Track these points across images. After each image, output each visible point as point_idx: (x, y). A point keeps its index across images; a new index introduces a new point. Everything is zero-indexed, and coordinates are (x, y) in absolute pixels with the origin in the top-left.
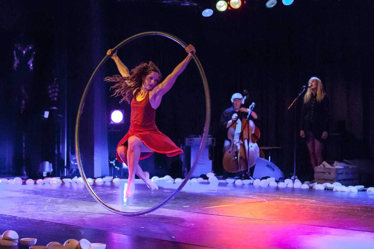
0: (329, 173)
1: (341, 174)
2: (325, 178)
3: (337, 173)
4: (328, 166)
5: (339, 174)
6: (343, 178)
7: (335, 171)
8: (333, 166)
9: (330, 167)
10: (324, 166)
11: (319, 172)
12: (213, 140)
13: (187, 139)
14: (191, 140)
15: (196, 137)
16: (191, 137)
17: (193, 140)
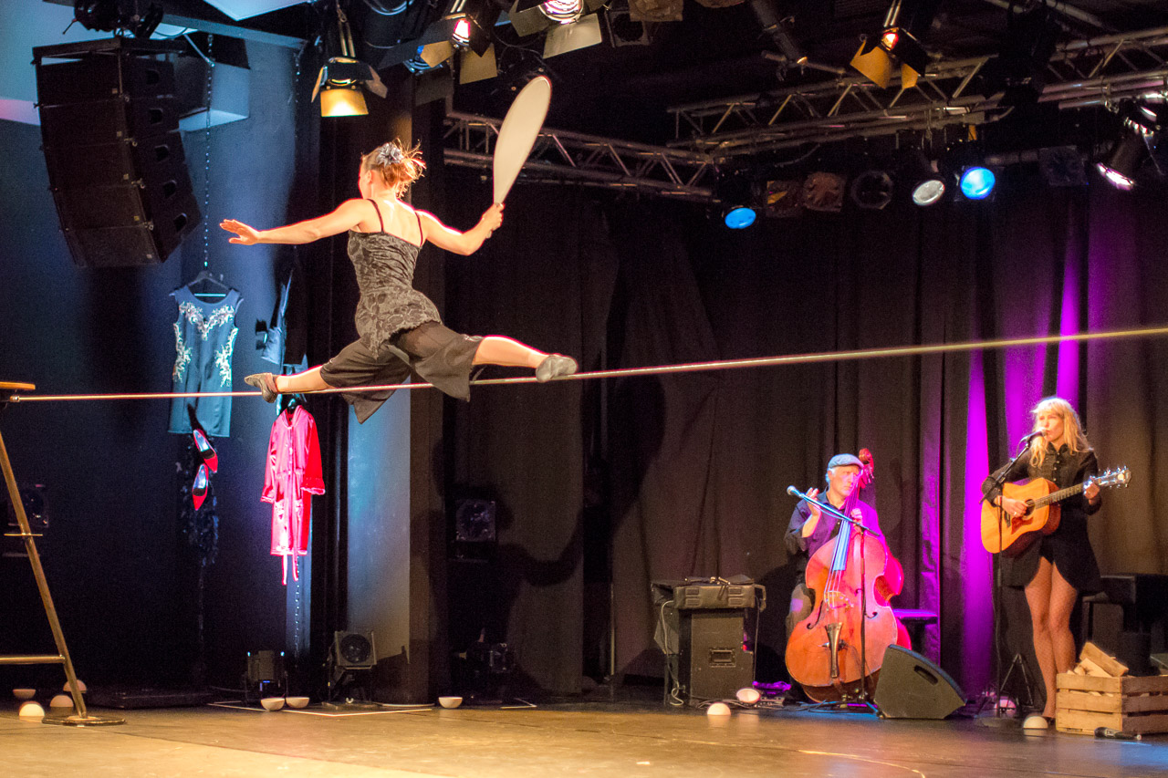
0: (1102, 693)
1: (1137, 694)
2: (1089, 709)
3: (1123, 693)
5: (1130, 695)
6: (1145, 708)
7: (1119, 684)
9: (1106, 675)
10: (1086, 671)
11: (1070, 690)
12: (758, 592)
13: (678, 589)
14: (692, 593)
15: (707, 583)
16: (691, 584)
17: (697, 592)
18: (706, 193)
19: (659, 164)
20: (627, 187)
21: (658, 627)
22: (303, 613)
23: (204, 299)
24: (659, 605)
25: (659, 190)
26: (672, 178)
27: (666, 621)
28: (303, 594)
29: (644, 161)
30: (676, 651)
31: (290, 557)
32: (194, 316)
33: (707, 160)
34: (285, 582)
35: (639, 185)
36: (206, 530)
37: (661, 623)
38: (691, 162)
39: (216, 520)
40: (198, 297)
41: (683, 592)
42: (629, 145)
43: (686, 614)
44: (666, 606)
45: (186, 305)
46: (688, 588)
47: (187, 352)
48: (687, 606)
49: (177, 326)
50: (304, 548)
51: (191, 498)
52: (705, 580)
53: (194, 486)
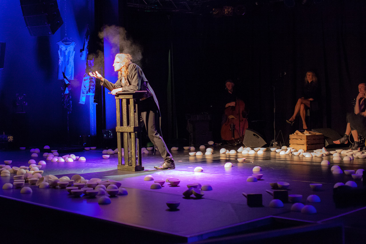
0: (301, 139)
2: (298, 143)
3: (307, 139)
4: (300, 134)
6: (312, 143)
7: (305, 137)
8: (304, 133)
9: (302, 135)
10: (297, 134)
11: (293, 139)
17: (197, 116)
20: (177, 11)
21: (187, 126)
23: (66, 44)
25: (185, 12)
28: (94, 120)
30: (192, 132)
32: (63, 48)
33: (197, 4)
35: (180, 11)
39: (71, 102)
45: (61, 46)
47: (62, 58)
49: (59, 51)
51: (64, 96)
53: (65, 93)
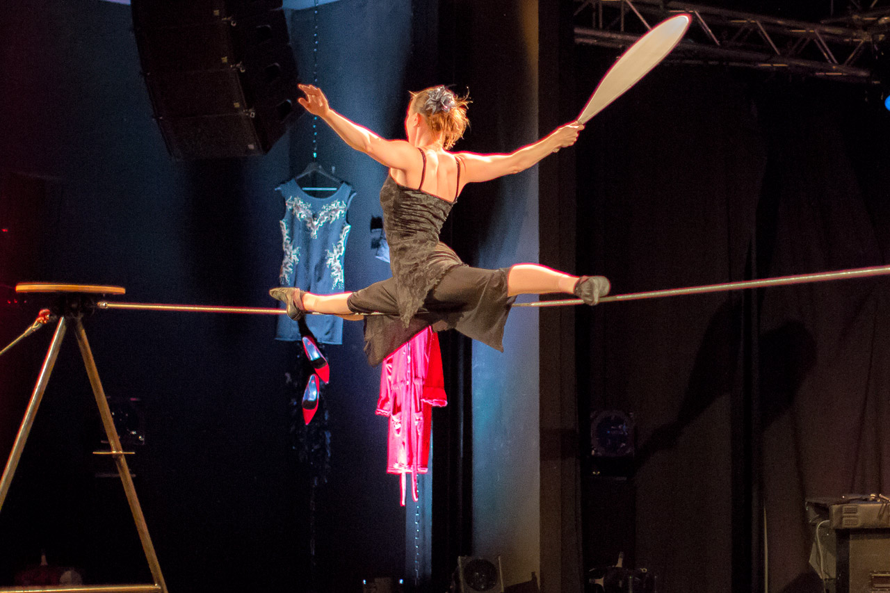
13: (835, 508)
14: (849, 511)
15: (866, 500)
16: (848, 502)
17: (855, 511)
18: (863, 74)
19: (812, 42)
20: (777, 67)
21: (814, 550)
22: (424, 537)
23: (314, 194)
24: (815, 525)
25: (814, 71)
26: (827, 58)
27: (822, 542)
28: (423, 515)
29: (795, 38)
30: (834, 575)
31: (408, 475)
32: (302, 212)
33: (864, 38)
34: (403, 503)
35: (790, 66)
36: (316, 447)
37: (817, 544)
38: (847, 40)
39: (328, 435)
40: (306, 192)
41: (840, 510)
42: (780, 22)
43: (844, 535)
44: (821, 526)
45: (293, 200)
46: (846, 507)
47: (295, 251)
48: (844, 526)
49: (284, 223)
50: (424, 465)
51: (300, 413)
52: (864, 497)
53: (304, 399)
